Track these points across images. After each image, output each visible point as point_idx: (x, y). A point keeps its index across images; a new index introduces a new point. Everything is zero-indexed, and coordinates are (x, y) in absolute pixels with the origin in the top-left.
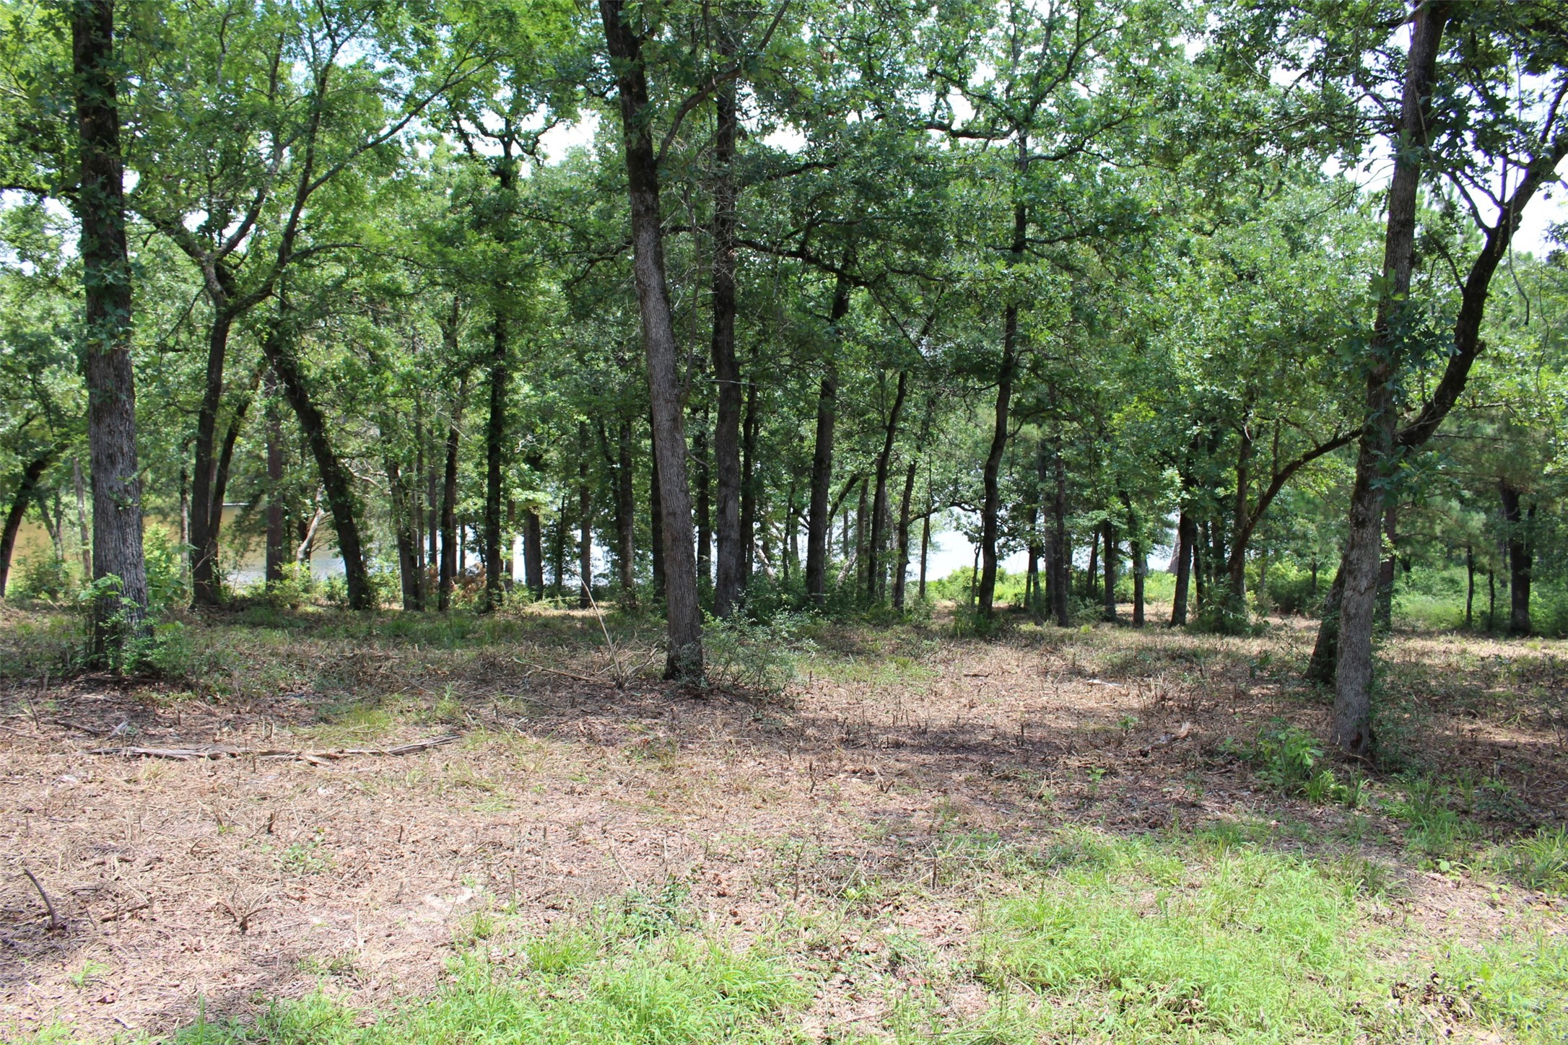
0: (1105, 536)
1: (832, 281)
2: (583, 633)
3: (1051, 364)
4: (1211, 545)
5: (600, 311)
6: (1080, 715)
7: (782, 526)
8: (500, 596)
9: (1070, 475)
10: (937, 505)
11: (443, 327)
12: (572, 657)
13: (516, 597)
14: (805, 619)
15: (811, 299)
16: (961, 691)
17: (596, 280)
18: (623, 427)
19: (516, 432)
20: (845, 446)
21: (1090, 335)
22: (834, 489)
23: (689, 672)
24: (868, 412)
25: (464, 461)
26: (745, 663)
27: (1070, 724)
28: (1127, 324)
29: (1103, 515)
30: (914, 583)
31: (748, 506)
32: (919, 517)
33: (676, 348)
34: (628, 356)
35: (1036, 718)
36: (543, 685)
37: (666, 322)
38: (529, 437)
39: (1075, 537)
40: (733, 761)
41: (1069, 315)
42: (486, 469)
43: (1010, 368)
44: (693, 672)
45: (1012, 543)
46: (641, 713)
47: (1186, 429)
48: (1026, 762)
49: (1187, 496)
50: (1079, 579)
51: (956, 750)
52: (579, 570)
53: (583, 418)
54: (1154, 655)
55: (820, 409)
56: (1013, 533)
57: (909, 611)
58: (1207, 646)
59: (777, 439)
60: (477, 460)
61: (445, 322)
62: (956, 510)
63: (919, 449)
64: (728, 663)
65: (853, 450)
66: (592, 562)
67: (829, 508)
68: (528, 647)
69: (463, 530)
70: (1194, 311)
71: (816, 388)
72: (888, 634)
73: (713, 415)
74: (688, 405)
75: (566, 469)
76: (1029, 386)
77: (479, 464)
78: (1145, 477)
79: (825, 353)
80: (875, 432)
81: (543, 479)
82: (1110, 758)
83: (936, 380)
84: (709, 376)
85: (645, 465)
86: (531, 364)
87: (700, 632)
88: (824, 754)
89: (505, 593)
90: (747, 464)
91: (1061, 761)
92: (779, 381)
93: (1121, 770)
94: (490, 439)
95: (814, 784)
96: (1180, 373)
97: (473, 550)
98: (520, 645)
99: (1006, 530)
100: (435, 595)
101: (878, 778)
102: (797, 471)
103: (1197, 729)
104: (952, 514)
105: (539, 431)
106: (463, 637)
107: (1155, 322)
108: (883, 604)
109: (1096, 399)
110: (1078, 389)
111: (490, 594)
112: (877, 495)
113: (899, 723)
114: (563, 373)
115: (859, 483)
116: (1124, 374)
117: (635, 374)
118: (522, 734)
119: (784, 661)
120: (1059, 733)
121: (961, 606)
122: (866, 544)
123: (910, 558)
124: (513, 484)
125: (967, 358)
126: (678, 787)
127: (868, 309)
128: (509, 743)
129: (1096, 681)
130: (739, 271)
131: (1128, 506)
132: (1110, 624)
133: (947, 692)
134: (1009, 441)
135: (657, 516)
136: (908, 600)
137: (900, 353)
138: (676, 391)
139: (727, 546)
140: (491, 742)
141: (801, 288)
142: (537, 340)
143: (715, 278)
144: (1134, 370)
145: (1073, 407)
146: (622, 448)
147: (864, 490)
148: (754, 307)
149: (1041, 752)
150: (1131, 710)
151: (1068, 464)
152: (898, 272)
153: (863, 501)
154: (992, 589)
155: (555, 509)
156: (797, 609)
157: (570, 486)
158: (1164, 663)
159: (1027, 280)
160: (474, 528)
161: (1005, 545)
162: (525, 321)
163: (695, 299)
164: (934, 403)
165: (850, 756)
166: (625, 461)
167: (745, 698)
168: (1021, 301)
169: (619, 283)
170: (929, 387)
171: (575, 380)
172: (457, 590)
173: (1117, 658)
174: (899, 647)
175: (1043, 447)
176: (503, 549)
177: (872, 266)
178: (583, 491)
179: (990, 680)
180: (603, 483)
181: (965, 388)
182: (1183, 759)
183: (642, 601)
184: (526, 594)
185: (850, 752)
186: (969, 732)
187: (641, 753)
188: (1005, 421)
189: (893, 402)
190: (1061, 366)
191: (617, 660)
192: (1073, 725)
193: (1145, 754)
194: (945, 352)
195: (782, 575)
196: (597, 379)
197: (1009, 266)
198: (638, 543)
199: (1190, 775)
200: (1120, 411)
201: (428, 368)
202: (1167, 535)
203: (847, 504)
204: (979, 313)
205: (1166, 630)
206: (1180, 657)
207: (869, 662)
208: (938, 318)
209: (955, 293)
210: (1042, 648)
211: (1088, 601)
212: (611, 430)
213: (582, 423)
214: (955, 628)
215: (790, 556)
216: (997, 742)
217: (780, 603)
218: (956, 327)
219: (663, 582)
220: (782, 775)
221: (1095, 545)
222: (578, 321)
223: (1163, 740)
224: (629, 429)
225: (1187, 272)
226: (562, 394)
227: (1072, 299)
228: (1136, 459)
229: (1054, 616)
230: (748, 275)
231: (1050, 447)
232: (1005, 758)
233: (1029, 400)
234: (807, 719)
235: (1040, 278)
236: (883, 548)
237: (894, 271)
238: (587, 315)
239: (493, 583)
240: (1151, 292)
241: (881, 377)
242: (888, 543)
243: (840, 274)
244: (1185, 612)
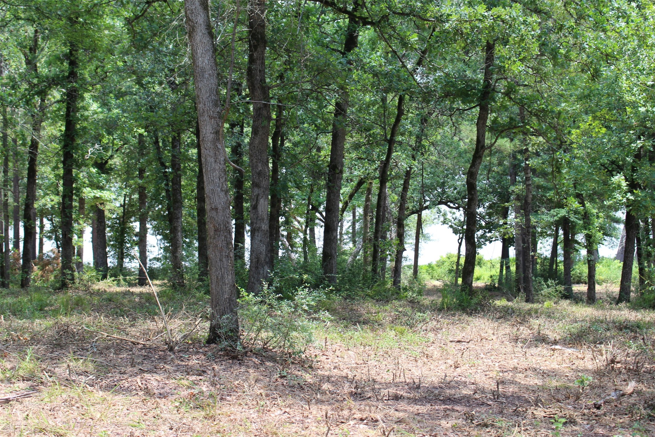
0: (564, 229)
1: (344, 21)
2: (141, 306)
3: (521, 90)
4: (651, 237)
5: (155, 44)
6: (544, 374)
7: (302, 220)
8: (72, 275)
9: (536, 179)
10: (428, 203)
11: (25, 55)
12: (133, 326)
13: (86, 277)
14: (320, 295)
15: (328, 35)
16: (448, 354)
17: (152, 17)
18: (174, 139)
19: (86, 142)
20: (354, 155)
21: (554, 66)
22: (345, 190)
23: (228, 338)
24: (373, 128)
25: (43, 165)
26: (273, 331)
27: (536, 381)
28: (584, 56)
29: (563, 212)
30: (409, 267)
31: (275, 203)
32: (413, 213)
33: (218, 74)
34: (178, 80)
35: (508, 376)
36: (108, 348)
37: (211, 52)
38: (97, 146)
39: (539, 230)
40: (263, 411)
41: (537, 49)
42: (61, 172)
43: (488, 93)
44: (231, 337)
45: (488, 235)
46: (188, 371)
47: (631, 143)
48: (501, 412)
49: (632, 198)
50: (542, 264)
51: (444, 402)
52: (138, 255)
53: (142, 131)
54: (605, 326)
55: (334, 125)
56: (490, 226)
57: (405, 289)
58: (648, 319)
59: (299, 149)
60: (53, 164)
61: (27, 51)
62: (443, 207)
63: (414, 158)
64: (259, 330)
65: (360, 158)
66: (148, 248)
67: (341, 205)
68: (96, 317)
69: (42, 222)
70: (639, 46)
71: (331, 108)
72: (388, 307)
73: (248, 130)
74: (227, 121)
75: (127, 172)
76: (504, 108)
77: (56, 168)
78: (598, 182)
79: (339, 80)
80: (378, 144)
81: (108, 181)
82: (569, 411)
83: (428, 102)
84: (244, 98)
85: (192, 170)
86: (98, 86)
87: (237, 305)
88: (337, 404)
89: (76, 274)
90: (275, 170)
91: (529, 411)
92: (301, 102)
93: (579, 420)
94: (65, 147)
95: (329, 429)
96: (628, 97)
97: (50, 238)
98: (89, 315)
99: (483, 224)
100: (18, 275)
101: (381, 424)
102: (316, 174)
103: (641, 387)
104: (439, 211)
105: (105, 141)
106: (41, 310)
107: (607, 55)
108: (384, 283)
109: (558, 118)
110: (543, 110)
111: (64, 274)
112: (380, 195)
113: (397, 380)
114: (125, 94)
115: (365, 185)
116: (580, 98)
117: (185, 95)
118: (90, 388)
119: (304, 329)
120: (527, 389)
121: (446, 285)
122: (370, 234)
123: (406, 246)
124: (83, 185)
125: (454, 85)
126: (218, 432)
127: (373, 44)
128: (79, 396)
129: (557, 347)
130: (269, 12)
131: (584, 205)
132: (568, 301)
133: (436, 354)
134: (487, 152)
135: (201, 211)
136: (405, 280)
137: (399, 80)
138: (218, 109)
139: (259, 236)
140: (64, 396)
141: (320, 26)
142: (104, 67)
143: (250, 18)
144: (589, 95)
145: (540, 124)
146: (173, 156)
147: (369, 191)
148: (282, 41)
149: (513, 404)
150: (586, 370)
151: (534, 171)
152: (399, 14)
153: (368, 200)
154: (472, 271)
155: (118, 205)
156: (315, 286)
157: (130, 186)
158: (613, 332)
159: (503, 21)
160: (51, 220)
161: (483, 236)
162: (94, 50)
163: (234, 34)
164: (426, 121)
165: (358, 407)
166: (175, 166)
167: (273, 359)
168: (498, 38)
169: (172, 21)
170: (423, 108)
171: (135, 100)
172: (36, 271)
173: (575, 328)
174: (397, 318)
175: (515, 157)
176: (75, 237)
177: (377, 9)
178: (141, 190)
179: (471, 345)
180: (157, 184)
181: (451, 109)
182: (630, 411)
183: (189, 280)
184: (94, 274)
185: (358, 403)
186: (454, 387)
187: (188, 404)
188: (484, 136)
189: (393, 120)
190: (530, 92)
191: (169, 327)
192: (539, 382)
193: (598, 407)
194: (436, 80)
195: (302, 259)
196: (153, 99)
197: (489, 9)
198: (187, 233)
199: (636, 425)
200: (578, 127)
201: (13, 88)
202: (614, 229)
203: (355, 202)
204: (464, 48)
205: (614, 306)
206: (626, 328)
207: (373, 330)
208: (431, 52)
209: (444, 31)
210: (513, 319)
211: (549, 282)
212: (164, 141)
213: (141, 135)
214: (443, 303)
215: (309, 244)
216: (477, 396)
217: (301, 282)
218: (445, 59)
219: (206, 265)
220: (303, 422)
221: (556, 237)
222: (138, 51)
223: (613, 396)
224: (179, 140)
225: (634, 14)
226: (124, 111)
227: (540, 37)
228: (590, 167)
229: (522, 294)
230: (276, 15)
231: (519, 157)
232: (484, 409)
233: (504, 119)
234: (323, 376)
235: (514, 19)
236: (384, 238)
237: (394, 13)
238: (145, 47)
239: (67, 264)
240: (604, 31)
241: (384, 100)
242: (388, 233)
243: (352, 16)
244: (630, 292)
